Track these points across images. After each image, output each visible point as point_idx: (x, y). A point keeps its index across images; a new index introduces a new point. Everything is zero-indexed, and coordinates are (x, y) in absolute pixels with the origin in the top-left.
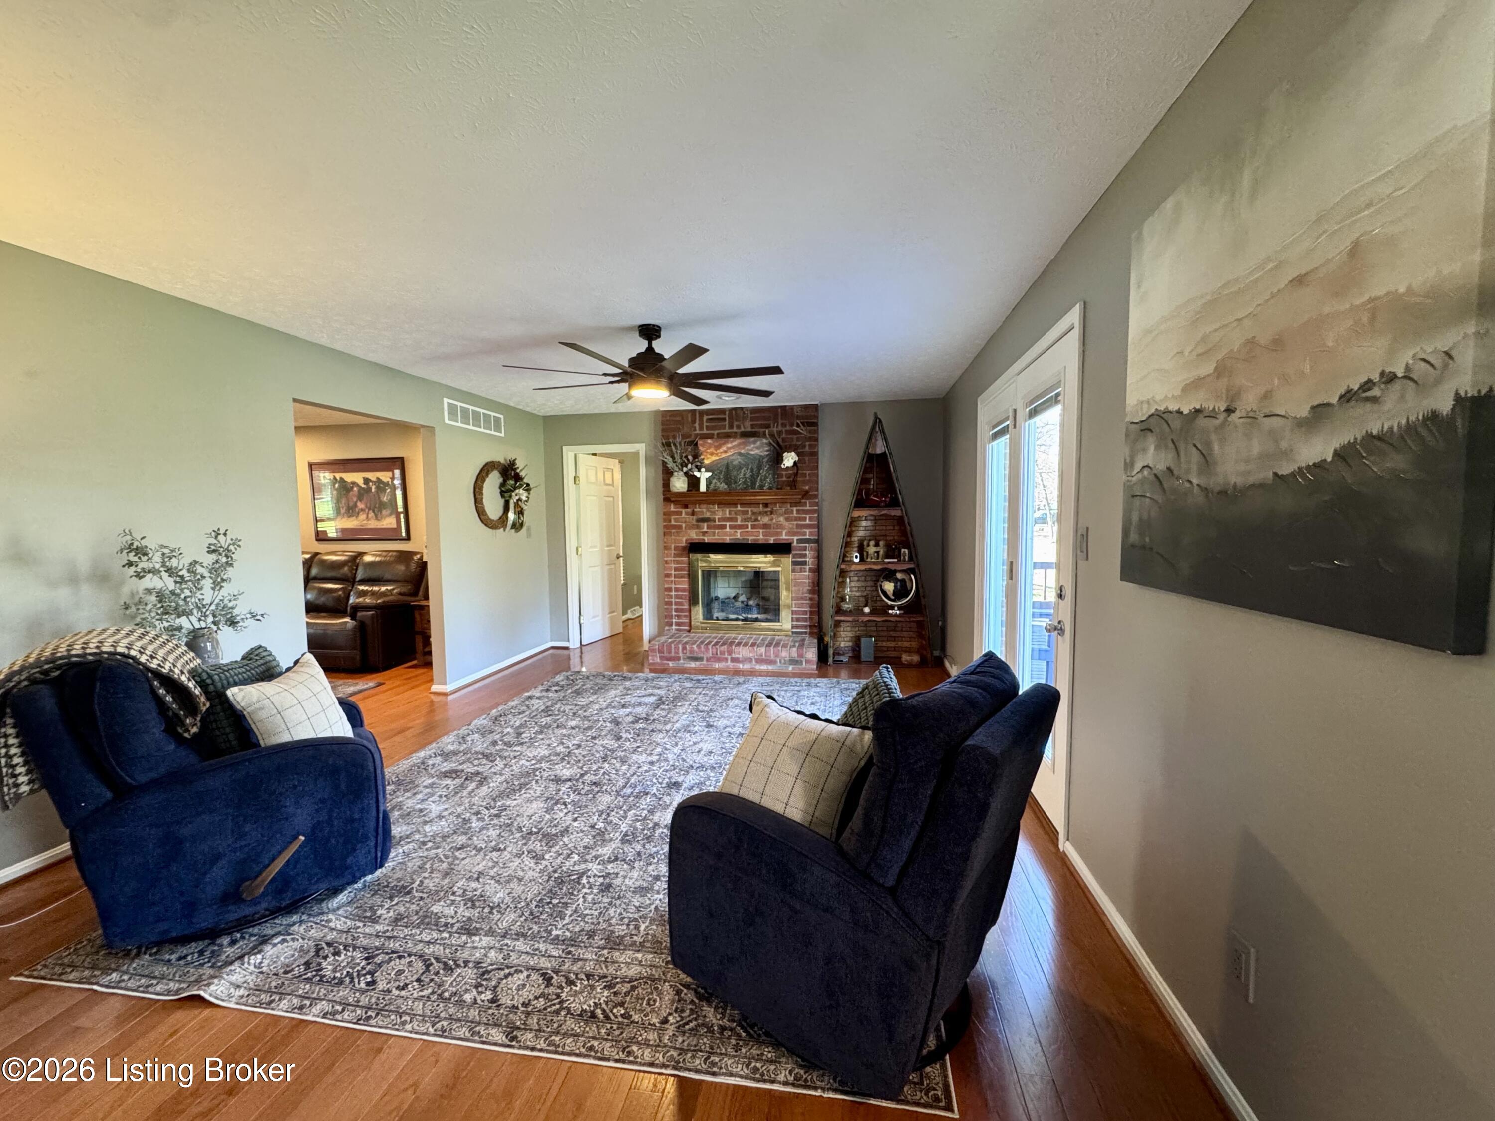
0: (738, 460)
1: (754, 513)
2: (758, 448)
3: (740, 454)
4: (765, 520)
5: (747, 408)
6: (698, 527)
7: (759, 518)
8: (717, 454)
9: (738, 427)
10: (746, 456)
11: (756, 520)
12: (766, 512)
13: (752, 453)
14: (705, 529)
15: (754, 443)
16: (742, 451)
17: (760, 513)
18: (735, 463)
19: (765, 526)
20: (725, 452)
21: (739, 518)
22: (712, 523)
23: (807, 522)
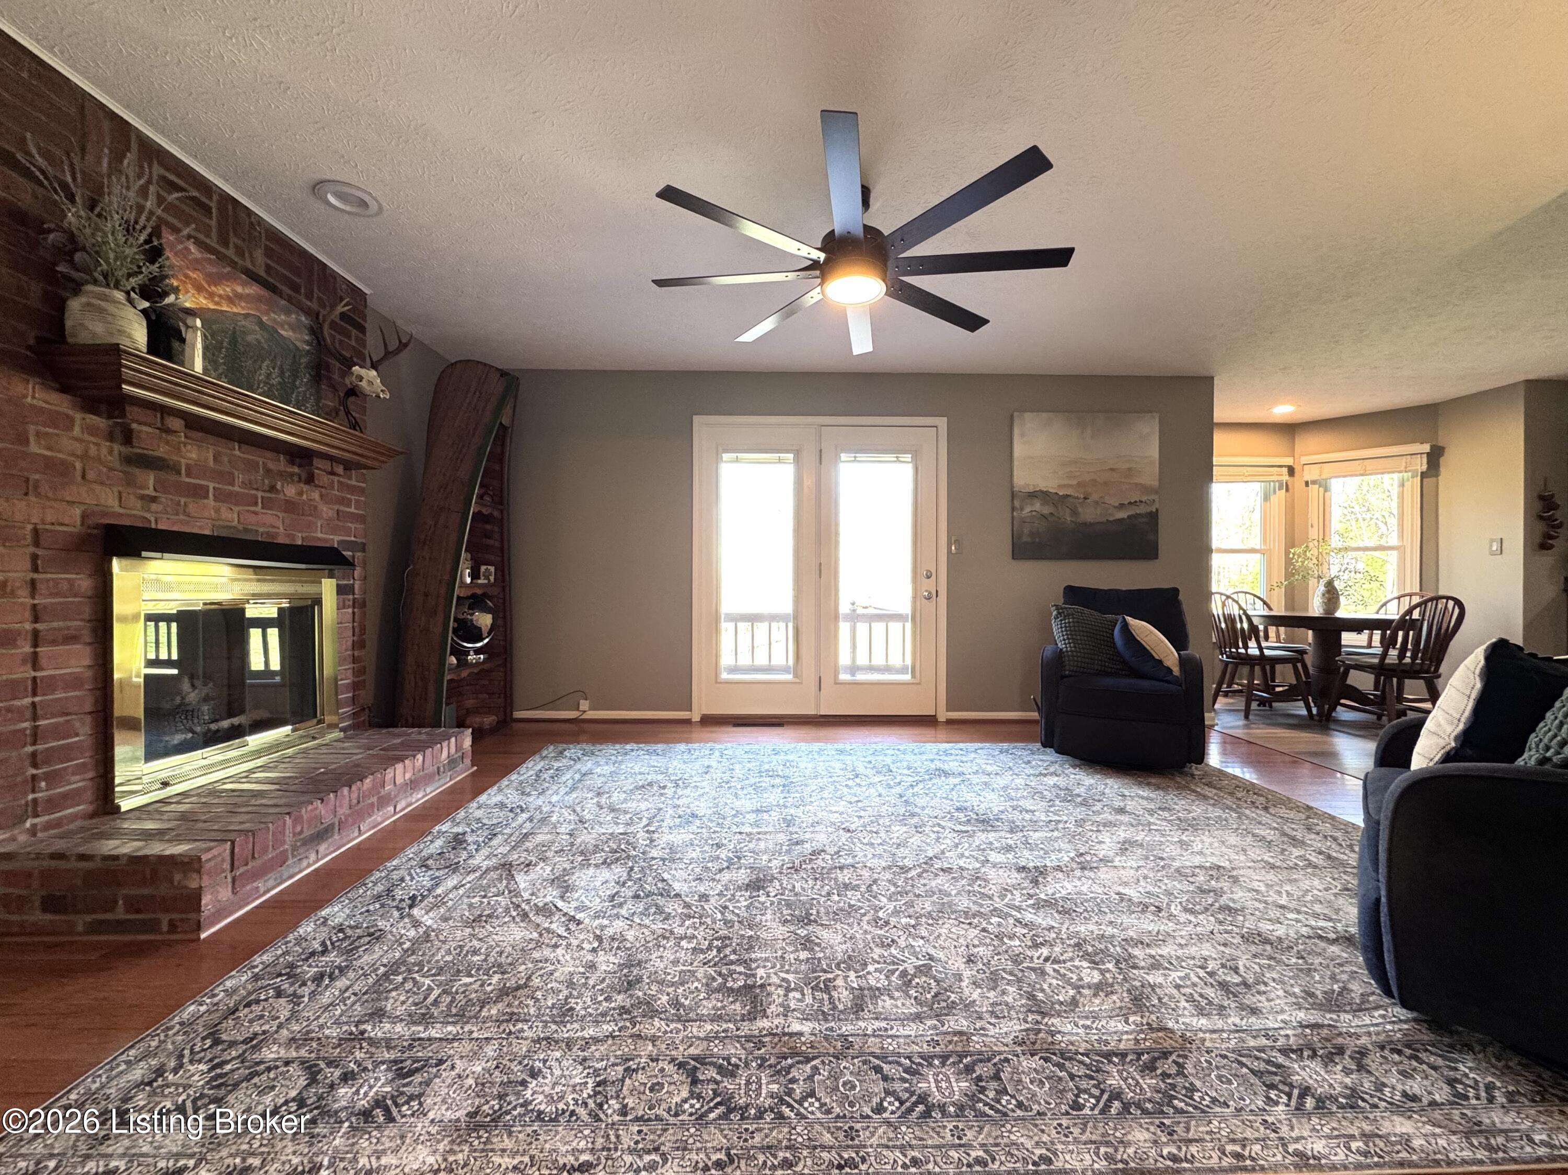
0: (255, 336)
1: (268, 471)
2: (293, 328)
3: (261, 323)
4: (290, 491)
5: (260, 221)
6: (130, 482)
7: (279, 486)
8: (211, 296)
9: (240, 252)
10: (271, 332)
11: (272, 489)
12: (292, 475)
13: (282, 332)
14: (150, 492)
15: (288, 313)
16: (265, 319)
17: (281, 474)
18: (250, 338)
19: (290, 507)
20: (230, 300)
21: (240, 477)
22: (172, 477)
23: (353, 510)
